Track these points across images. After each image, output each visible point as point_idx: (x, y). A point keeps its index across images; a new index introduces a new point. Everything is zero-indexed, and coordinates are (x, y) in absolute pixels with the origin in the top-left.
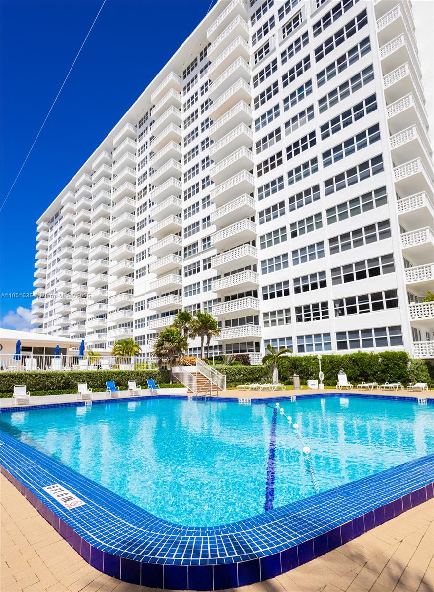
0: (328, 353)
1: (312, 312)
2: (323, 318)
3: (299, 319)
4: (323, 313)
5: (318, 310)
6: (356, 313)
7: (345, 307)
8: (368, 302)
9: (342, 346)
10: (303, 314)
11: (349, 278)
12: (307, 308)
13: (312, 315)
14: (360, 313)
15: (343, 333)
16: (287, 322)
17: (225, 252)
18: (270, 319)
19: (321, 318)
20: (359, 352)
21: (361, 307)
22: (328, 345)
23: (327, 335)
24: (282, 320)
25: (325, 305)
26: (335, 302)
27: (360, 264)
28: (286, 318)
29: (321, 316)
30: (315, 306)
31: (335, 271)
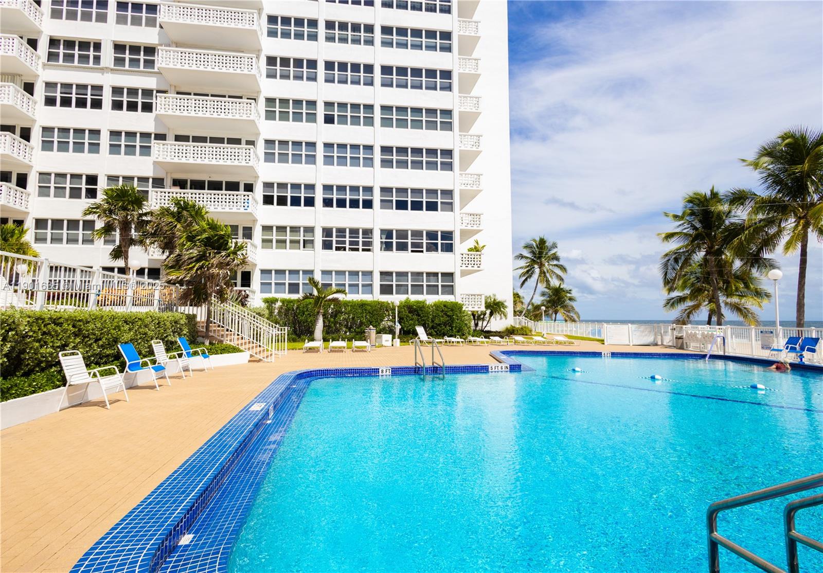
0: (367, 298)
1: (347, 239)
2: (363, 250)
3: (327, 245)
4: (364, 244)
5: (358, 238)
6: (407, 250)
7: (394, 241)
8: (422, 240)
9: (386, 290)
10: (334, 239)
11: (401, 205)
12: (341, 232)
13: (347, 243)
14: (412, 251)
15: (390, 274)
16: (304, 247)
17: (178, 93)
18: (275, 237)
19: (360, 250)
20: (408, 298)
21: (414, 245)
22: (369, 288)
23: (369, 274)
24: (298, 242)
25: (368, 232)
26: (383, 231)
27: (417, 191)
28: (304, 240)
29: (361, 247)
30: (354, 232)
31: (385, 190)
